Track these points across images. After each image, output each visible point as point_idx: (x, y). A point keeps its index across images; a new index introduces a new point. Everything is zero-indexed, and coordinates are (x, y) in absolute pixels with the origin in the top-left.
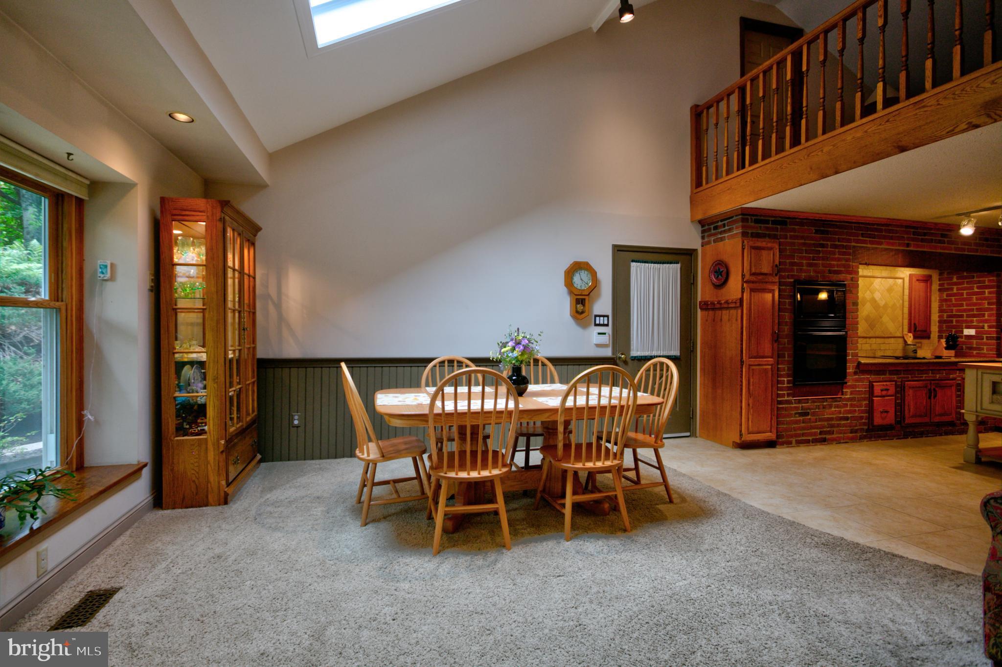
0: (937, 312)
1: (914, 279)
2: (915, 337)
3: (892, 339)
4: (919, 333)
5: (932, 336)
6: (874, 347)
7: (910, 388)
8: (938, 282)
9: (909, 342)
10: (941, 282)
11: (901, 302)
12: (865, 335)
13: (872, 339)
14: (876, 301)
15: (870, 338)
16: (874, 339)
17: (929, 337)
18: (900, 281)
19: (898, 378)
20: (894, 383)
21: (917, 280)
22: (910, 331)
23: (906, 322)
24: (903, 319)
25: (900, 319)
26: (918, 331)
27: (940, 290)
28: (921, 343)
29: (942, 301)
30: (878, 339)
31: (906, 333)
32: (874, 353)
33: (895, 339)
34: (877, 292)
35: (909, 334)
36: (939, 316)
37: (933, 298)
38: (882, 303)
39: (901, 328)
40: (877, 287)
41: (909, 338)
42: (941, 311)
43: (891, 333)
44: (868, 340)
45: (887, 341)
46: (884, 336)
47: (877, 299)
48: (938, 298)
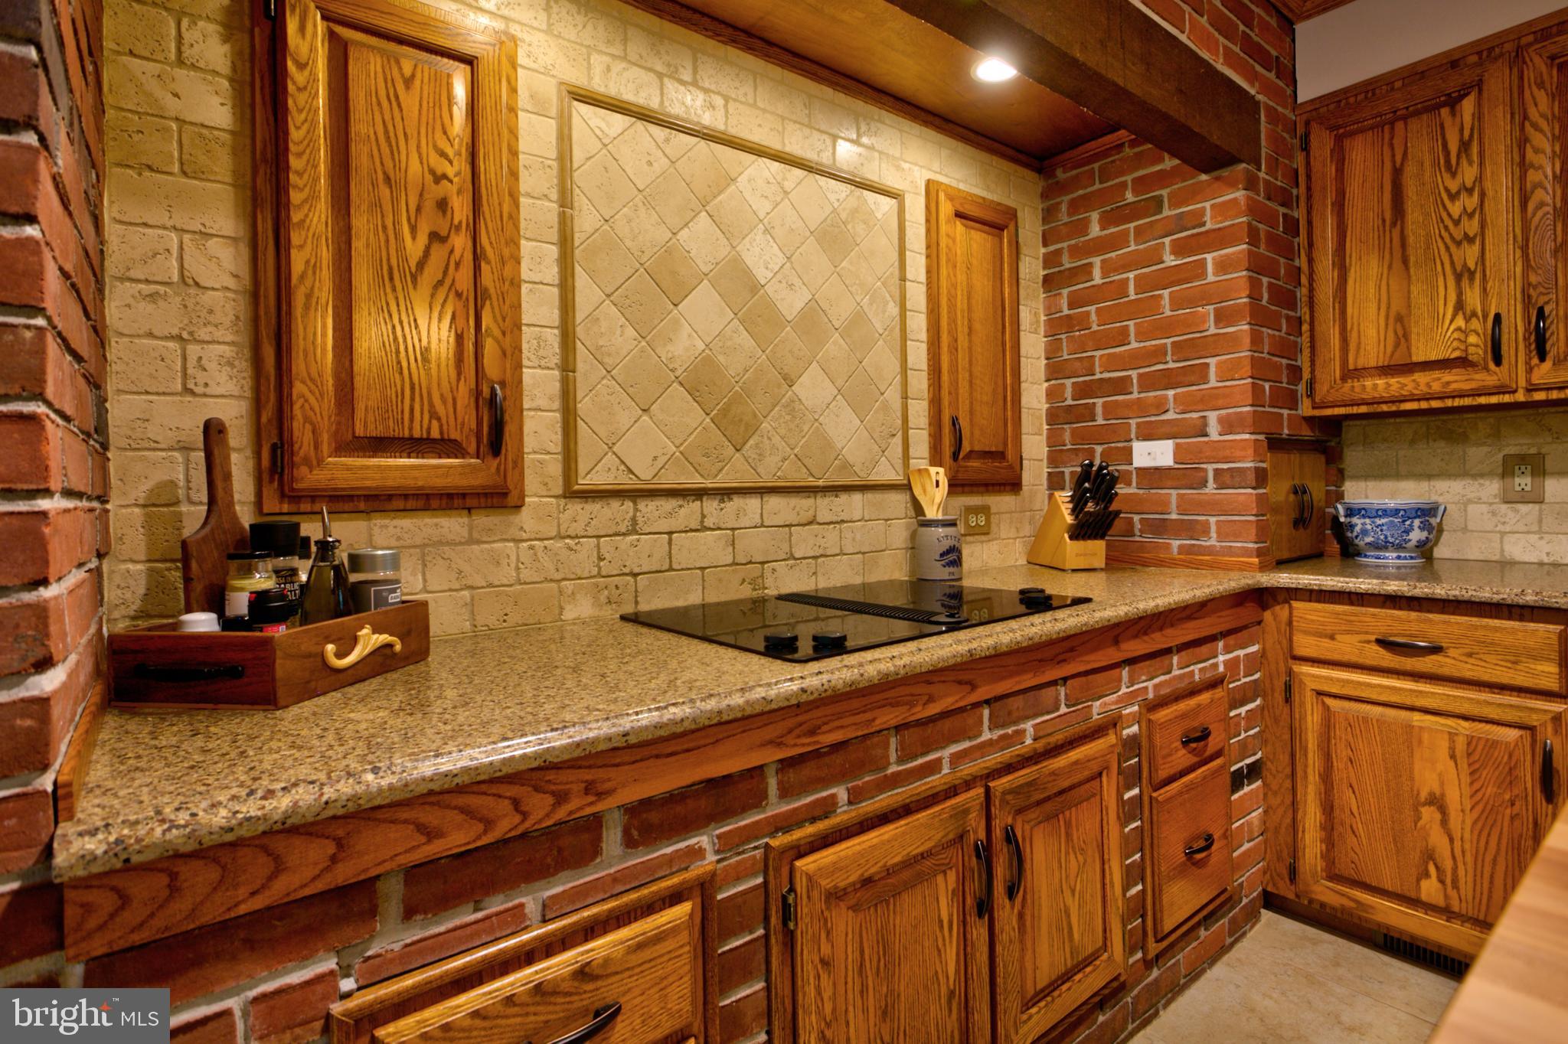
0: (1042, 376)
1: (946, 209)
2: (956, 486)
3: (857, 497)
4: (975, 464)
5: (1027, 478)
6: (755, 544)
7: (835, 896)
8: (1043, 250)
9: (931, 513)
10: (1052, 248)
11: (893, 310)
12: (696, 481)
13: (737, 501)
14: (755, 287)
15: (726, 493)
16: (753, 503)
17: (1013, 485)
18: (885, 206)
19: (727, 845)
20: (682, 910)
21: (959, 215)
22: (936, 459)
23: (919, 412)
24: (905, 397)
25: (893, 395)
26: (971, 454)
27: (1048, 282)
28: (985, 510)
29: (1057, 326)
30: (774, 502)
31: (923, 464)
32: (757, 582)
33: (870, 496)
34: (758, 236)
35: (933, 470)
36: (1051, 394)
37: (1025, 315)
38: (791, 303)
39: (898, 440)
40: (762, 207)
41: (930, 487)
42: (1055, 370)
43: (846, 466)
44: (711, 505)
45: (826, 508)
46: (811, 481)
47: (762, 275)
48: (1043, 318)
